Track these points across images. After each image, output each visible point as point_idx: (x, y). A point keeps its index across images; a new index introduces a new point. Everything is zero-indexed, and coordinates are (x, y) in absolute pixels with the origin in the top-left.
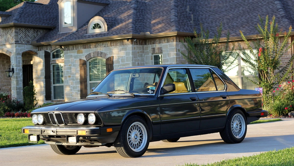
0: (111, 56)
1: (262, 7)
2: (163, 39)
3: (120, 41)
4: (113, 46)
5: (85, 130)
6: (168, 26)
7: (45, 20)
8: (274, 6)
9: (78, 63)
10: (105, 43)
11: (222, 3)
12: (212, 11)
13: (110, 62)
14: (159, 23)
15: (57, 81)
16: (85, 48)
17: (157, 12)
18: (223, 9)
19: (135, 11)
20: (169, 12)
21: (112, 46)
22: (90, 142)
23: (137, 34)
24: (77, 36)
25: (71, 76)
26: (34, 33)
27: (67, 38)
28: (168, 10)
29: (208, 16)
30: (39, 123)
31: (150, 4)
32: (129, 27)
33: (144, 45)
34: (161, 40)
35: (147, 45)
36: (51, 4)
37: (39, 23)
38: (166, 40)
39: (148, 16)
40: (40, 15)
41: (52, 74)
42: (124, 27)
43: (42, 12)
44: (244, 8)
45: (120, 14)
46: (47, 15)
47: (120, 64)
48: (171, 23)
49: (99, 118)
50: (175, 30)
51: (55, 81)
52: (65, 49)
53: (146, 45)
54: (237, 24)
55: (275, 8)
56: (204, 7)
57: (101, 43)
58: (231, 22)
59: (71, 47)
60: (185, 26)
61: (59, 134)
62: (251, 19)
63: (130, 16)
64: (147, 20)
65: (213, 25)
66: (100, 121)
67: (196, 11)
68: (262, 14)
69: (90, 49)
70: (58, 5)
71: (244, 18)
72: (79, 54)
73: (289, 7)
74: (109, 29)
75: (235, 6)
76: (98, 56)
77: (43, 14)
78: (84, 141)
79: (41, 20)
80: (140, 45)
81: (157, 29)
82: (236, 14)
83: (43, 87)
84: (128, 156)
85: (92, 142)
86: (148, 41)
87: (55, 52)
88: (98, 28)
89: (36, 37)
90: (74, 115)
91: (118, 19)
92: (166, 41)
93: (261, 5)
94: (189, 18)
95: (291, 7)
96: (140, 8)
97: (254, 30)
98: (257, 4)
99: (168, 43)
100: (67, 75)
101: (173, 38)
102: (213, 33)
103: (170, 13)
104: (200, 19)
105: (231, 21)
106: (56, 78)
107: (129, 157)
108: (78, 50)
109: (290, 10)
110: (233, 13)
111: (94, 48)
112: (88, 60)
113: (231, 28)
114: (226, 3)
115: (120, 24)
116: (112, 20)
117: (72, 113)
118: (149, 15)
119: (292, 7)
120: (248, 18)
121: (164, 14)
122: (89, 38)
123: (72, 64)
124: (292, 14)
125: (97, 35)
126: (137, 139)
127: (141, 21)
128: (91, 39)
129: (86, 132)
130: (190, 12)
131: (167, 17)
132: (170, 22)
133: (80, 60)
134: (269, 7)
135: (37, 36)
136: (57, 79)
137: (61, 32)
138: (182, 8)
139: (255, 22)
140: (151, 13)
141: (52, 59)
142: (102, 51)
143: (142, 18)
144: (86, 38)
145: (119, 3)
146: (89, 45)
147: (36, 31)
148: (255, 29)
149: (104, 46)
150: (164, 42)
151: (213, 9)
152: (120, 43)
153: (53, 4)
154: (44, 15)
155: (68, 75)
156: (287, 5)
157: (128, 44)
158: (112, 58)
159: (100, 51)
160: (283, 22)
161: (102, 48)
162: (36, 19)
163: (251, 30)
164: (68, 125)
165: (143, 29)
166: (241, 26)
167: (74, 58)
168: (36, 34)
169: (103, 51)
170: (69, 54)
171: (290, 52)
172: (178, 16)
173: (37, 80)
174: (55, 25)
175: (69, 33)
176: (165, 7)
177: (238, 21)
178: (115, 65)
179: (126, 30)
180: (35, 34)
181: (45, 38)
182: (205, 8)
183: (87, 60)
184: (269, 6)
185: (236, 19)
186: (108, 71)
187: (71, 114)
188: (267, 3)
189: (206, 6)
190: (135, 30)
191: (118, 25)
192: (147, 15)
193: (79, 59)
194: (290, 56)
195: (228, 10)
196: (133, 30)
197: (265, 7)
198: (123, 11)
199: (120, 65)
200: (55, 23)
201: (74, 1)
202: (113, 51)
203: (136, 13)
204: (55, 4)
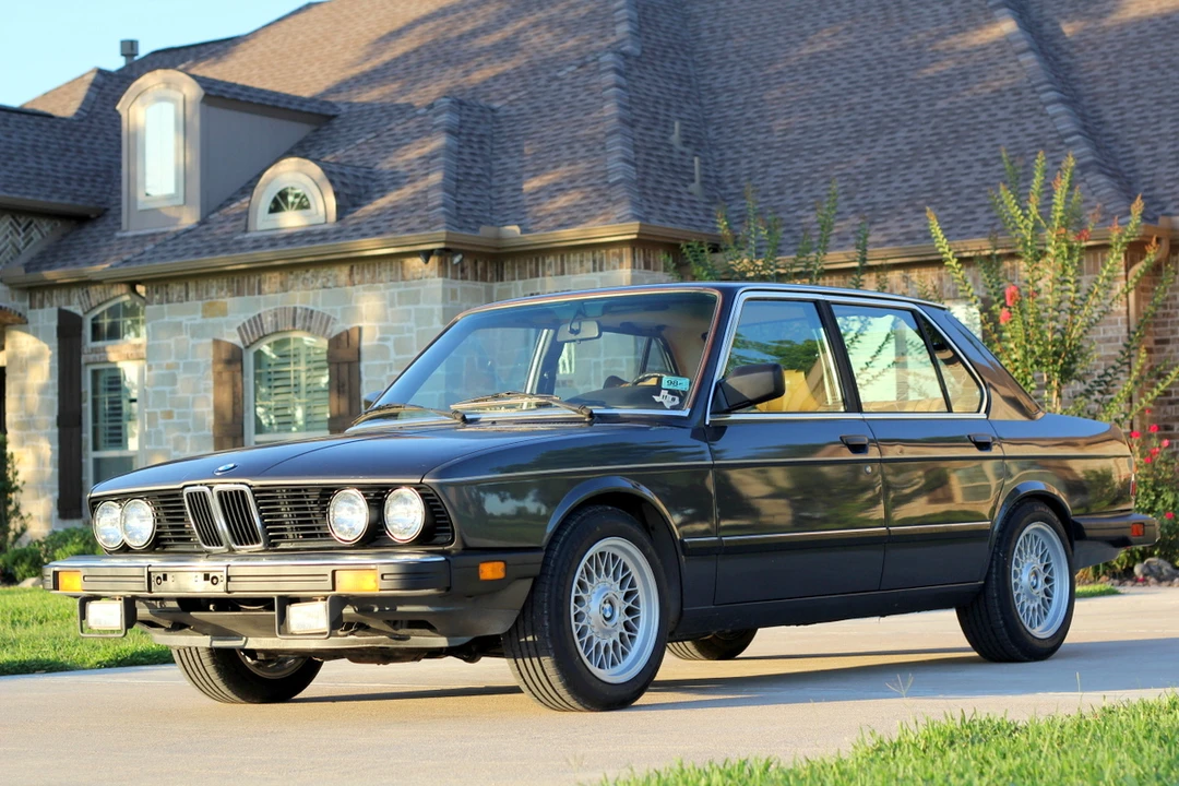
0: (352, 329)
1: (992, 127)
2: (575, 258)
3: (391, 265)
4: (361, 286)
5: (373, 567)
6: (597, 203)
7: (61, 181)
8: (1043, 124)
9: (205, 354)
10: (324, 272)
11: (818, 112)
12: (779, 145)
13: (344, 354)
14: (557, 190)
15: (108, 438)
16: (239, 293)
17: (545, 145)
18: (826, 137)
19: (454, 142)
20: (599, 147)
21: (354, 285)
22: (391, 630)
23: (464, 233)
24: (202, 242)
25: (176, 411)
26: (14, 232)
27: (160, 249)
28: (591, 139)
29: (763, 167)
30: (132, 543)
31: (513, 112)
32: (430, 205)
33: (492, 280)
34: (569, 261)
35: (505, 282)
36: (85, 114)
37: (37, 192)
38: (588, 260)
39: (510, 160)
40: (39, 157)
41: (88, 406)
42: (410, 203)
43: (48, 148)
44: (917, 134)
45: (386, 152)
46: (69, 162)
47: (391, 362)
48: (609, 188)
49: (442, 513)
50: (628, 217)
51: (102, 438)
52: (152, 299)
53: (502, 280)
54: (889, 195)
55: (1050, 132)
56: (743, 128)
57: (307, 271)
58: (864, 189)
59: (176, 289)
60: (667, 204)
61: (242, 589)
62: (948, 176)
63: (432, 162)
64: (505, 180)
65: (785, 202)
66: (447, 525)
67: (707, 147)
68: (995, 158)
69: (261, 297)
70: (120, 116)
71: (919, 173)
72: (211, 320)
73: (1105, 131)
74: (342, 211)
75: (876, 123)
76: (294, 325)
77: (54, 154)
78: (362, 627)
79: (43, 178)
80: (476, 280)
81: (551, 215)
82: (882, 156)
83: (48, 461)
84: (573, 703)
85: (402, 632)
86: (509, 263)
87: (103, 313)
88: (297, 209)
89: (23, 252)
90: (314, 496)
91: (381, 174)
92: (590, 265)
93: (989, 122)
94: (683, 173)
95: (1117, 128)
96: (473, 129)
97: (965, 221)
98: (970, 116)
99: (599, 274)
100: (158, 410)
101: (617, 251)
102: (786, 236)
103: (603, 148)
104: (729, 177)
105: (864, 185)
106: (104, 424)
107: (575, 710)
108: (209, 301)
109: (1110, 142)
110: (868, 151)
111: (276, 292)
112: (252, 344)
113: (867, 214)
114: (834, 112)
115: (391, 191)
116: (357, 177)
117: (306, 488)
118: (511, 157)
119: (1118, 131)
120: (936, 171)
121: (579, 155)
122: (254, 248)
123: (181, 363)
124: (1122, 157)
125: (291, 238)
126: (613, 623)
127: (478, 182)
128: (266, 255)
129: (382, 576)
130: (683, 149)
131: (590, 165)
132: (606, 186)
133: (217, 342)
134: (1021, 127)
135: (27, 244)
136: (111, 428)
137: (131, 227)
138: (650, 133)
139: (968, 186)
140: (522, 151)
141: (88, 343)
142: (311, 307)
143: (482, 168)
144: (241, 250)
145: (377, 114)
146: (254, 280)
147: (23, 226)
148: (969, 217)
149: (319, 283)
150: (578, 268)
151: (779, 136)
152: (391, 270)
153: (92, 117)
154: (59, 160)
155: (162, 409)
156: (1095, 121)
157: (426, 277)
158: (355, 335)
159: (304, 306)
160: (1089, 188)
161: (311, 293)
162: (22, 173)
163: (951, 222)
164: (283, 546)
165: (488, 215)
166: (907, 206)
167: (188, 336)
168: (23, 239)
169: (315, 304)
170: (166, 319)
171: (1119, 313)
172: (639, 163)
173: (24, 433)
174: (103, 203)
175: (164, 233)
176: (580, 125)
177: (895, 185)
178: (367, 367)
179: (420, 216)
180: (20, 239)
181: (60, 254)
182: (748, 132)
183: (248, 343)
184: (1023, 124)
185: (883, 177)
186: (335, 392)
187: (300, 490)
188: (1013, 113)
189: (751, 126)
190: (456, 218)
191: (382, 196)
192: (503, 156)
193: (210, 341)
194: (1119, 330)
195: (847, 142)
196: (451, 216)
197: (1006, 129)
198: (403, 142)
199: (391, 365)
200: (106, 196)
201: (187, 99)
202: (359, 305)
203: (456, 149)
204: (100, 116)
